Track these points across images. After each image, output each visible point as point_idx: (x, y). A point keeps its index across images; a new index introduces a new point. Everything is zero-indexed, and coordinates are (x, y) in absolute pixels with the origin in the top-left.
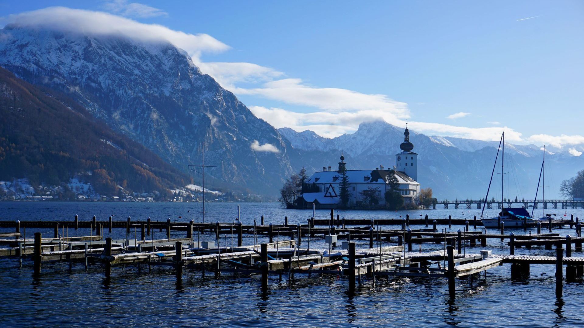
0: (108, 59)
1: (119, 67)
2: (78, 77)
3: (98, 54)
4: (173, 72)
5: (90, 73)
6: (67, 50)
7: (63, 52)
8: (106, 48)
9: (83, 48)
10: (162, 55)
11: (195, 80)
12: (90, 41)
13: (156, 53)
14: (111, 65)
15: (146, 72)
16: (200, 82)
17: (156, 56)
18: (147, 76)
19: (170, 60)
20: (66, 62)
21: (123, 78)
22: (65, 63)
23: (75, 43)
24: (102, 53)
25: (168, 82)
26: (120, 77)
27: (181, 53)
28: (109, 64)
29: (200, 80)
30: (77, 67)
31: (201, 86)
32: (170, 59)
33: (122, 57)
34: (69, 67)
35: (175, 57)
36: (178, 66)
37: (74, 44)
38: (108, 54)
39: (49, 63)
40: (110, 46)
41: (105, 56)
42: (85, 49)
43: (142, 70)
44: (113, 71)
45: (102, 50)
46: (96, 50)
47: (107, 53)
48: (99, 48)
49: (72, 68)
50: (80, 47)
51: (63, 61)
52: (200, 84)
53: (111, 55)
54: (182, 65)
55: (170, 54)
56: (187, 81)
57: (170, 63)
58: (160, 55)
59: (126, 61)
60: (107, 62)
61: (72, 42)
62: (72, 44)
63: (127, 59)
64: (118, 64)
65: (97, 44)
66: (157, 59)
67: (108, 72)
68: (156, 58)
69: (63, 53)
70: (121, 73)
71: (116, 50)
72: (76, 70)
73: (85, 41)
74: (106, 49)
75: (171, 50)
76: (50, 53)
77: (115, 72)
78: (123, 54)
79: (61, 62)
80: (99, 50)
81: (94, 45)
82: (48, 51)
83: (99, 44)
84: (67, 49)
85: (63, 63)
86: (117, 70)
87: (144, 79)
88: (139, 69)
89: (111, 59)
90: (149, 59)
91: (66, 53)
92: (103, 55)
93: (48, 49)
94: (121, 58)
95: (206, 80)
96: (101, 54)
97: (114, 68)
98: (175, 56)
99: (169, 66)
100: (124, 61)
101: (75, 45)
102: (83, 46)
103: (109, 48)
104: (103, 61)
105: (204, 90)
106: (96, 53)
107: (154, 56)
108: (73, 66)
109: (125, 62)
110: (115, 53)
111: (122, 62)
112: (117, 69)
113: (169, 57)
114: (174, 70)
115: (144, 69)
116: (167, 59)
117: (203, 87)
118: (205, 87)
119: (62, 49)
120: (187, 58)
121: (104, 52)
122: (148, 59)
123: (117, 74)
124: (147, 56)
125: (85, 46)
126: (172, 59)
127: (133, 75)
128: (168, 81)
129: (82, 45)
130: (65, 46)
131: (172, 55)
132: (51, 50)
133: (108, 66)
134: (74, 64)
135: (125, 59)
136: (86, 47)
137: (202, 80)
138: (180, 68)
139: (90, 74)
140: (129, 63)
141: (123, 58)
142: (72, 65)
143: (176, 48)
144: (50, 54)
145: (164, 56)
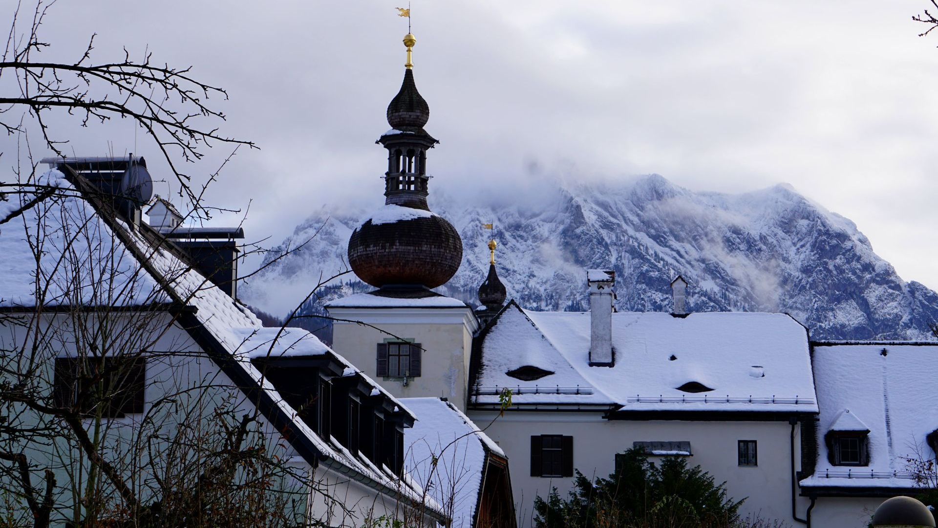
0: (627, 255)
1: (655, 274)
2: (547, 305)
3: (601, 241)
4: (810, 279)
5: (578, 295)
6: (521, 237)
7: (512, 242)
8: (626, 223)
9: (561, 227)
10: (781, 234)
11: (880, 299)
12: (578, 207)
13: (765, 231)
14: (635, 268)
15: (733, 284)
16: (895, 304)
17: (763, 238)
18: (736, 294)
19: (802, 246)
20: (516, 269)
21: (666, 302)
22: (514, 271)
23: (542, 217)
24: (614, 238)
25: (797, 308)
26: (658, 300)
27: (836, 226)
28: (629, 265)
29: (893, 300)
30: (544, 280)
31: (898, 317)
32: (802, 243)
33: (669, 247)
34: (524, 282)
35: (817, 238)
36: (826, 263)
37: (538, 219)
38: (628, 240)
39: (471, 274)
40: (635, 220)
41: (621, 245)
42: (565, 233)
43: (723, 278)
44: (639, 286)
45: (612, 230)
46: (598, 233)
47: (626, 238)
48: (608, 226)
49: (532, 283)
50: (553, 225)
51: (510, 267)
52: (895, 311)
53: (636, 244)
54: (839, 260)
55: (804, 230)
56: (854, 304)
57: (802, 256)
58: (775, 235)
59: (678, 257)
60: (625, 262)
61: (534, 215)
62: (533, 220)
63: (682, 252)
64: (654, 267)
65: (600, 216)
66: (764, 247)
67: (627, 288)
68: (765, 244)
69: (509, 244)
70: (661, 291)
71: (653, 228)
72: (542, 289)
73: (567, 209)
74: (625, 226)
75: (808, 218)
76: (476, 246)
77: (644, 286)
78: (672, 238)
79: (503, 268)
80: (604, 233)
81: (590, 217)
82: (471, 242)
83: (606, 214)
84: (522, 233)
85: (507, 270)
86: (650, 282)
87: (729, 304)
88: (714, 278)
89: (634, 253)
90: (743, 247)
91: (518, 245)
92: (615, 244)
93: (472, 237)
94: (667, 250)
95: (914, 297)
96: (609, 242)
97: (644, 278)
98: (815, 234)
99: (799, 264)
100: (674, 258)
101: (541, 223)
102: (562, 222)
103: (633, 225)
104: (613, 260)
105: (907, 326)
106: (595, 240)
107: (757, 238)
108: (534, 276)
109: (677, 261)
110: (650, 236)
111: (666, 258)
112: (651, 278)
113: (800, 240)
114: (814, 274)
115: (727, 275)
116: (794, 244)
117: (906, 318)
118: (911, 320)
119: (507, 235)
120: (855, 238)
121: (617, 237)
122: (739, 248)
123: (649, 294)
124: (738, 240)
125: (568, 221)
126: (808, 245)
127: (694, 293)
128: (799, 306)
129: (558, 221)
130: (517, 227)
131: (810, 233)
132: (480, 238)
133: (627, 272)
134: (536, 273)
135: (678, 252)
136: (570, 226)
137: (899, 298)
138: (831, 267)
139: (578, 297)
140: (689, 263)
141: (672, 250)
142: (532, 275)
143: (821, 212)
144: (476, 250)
145: (787, 237)
